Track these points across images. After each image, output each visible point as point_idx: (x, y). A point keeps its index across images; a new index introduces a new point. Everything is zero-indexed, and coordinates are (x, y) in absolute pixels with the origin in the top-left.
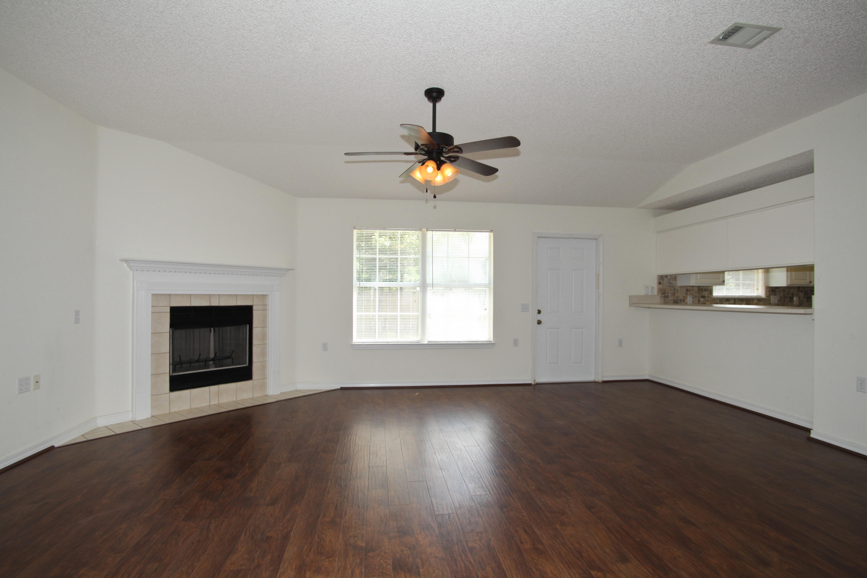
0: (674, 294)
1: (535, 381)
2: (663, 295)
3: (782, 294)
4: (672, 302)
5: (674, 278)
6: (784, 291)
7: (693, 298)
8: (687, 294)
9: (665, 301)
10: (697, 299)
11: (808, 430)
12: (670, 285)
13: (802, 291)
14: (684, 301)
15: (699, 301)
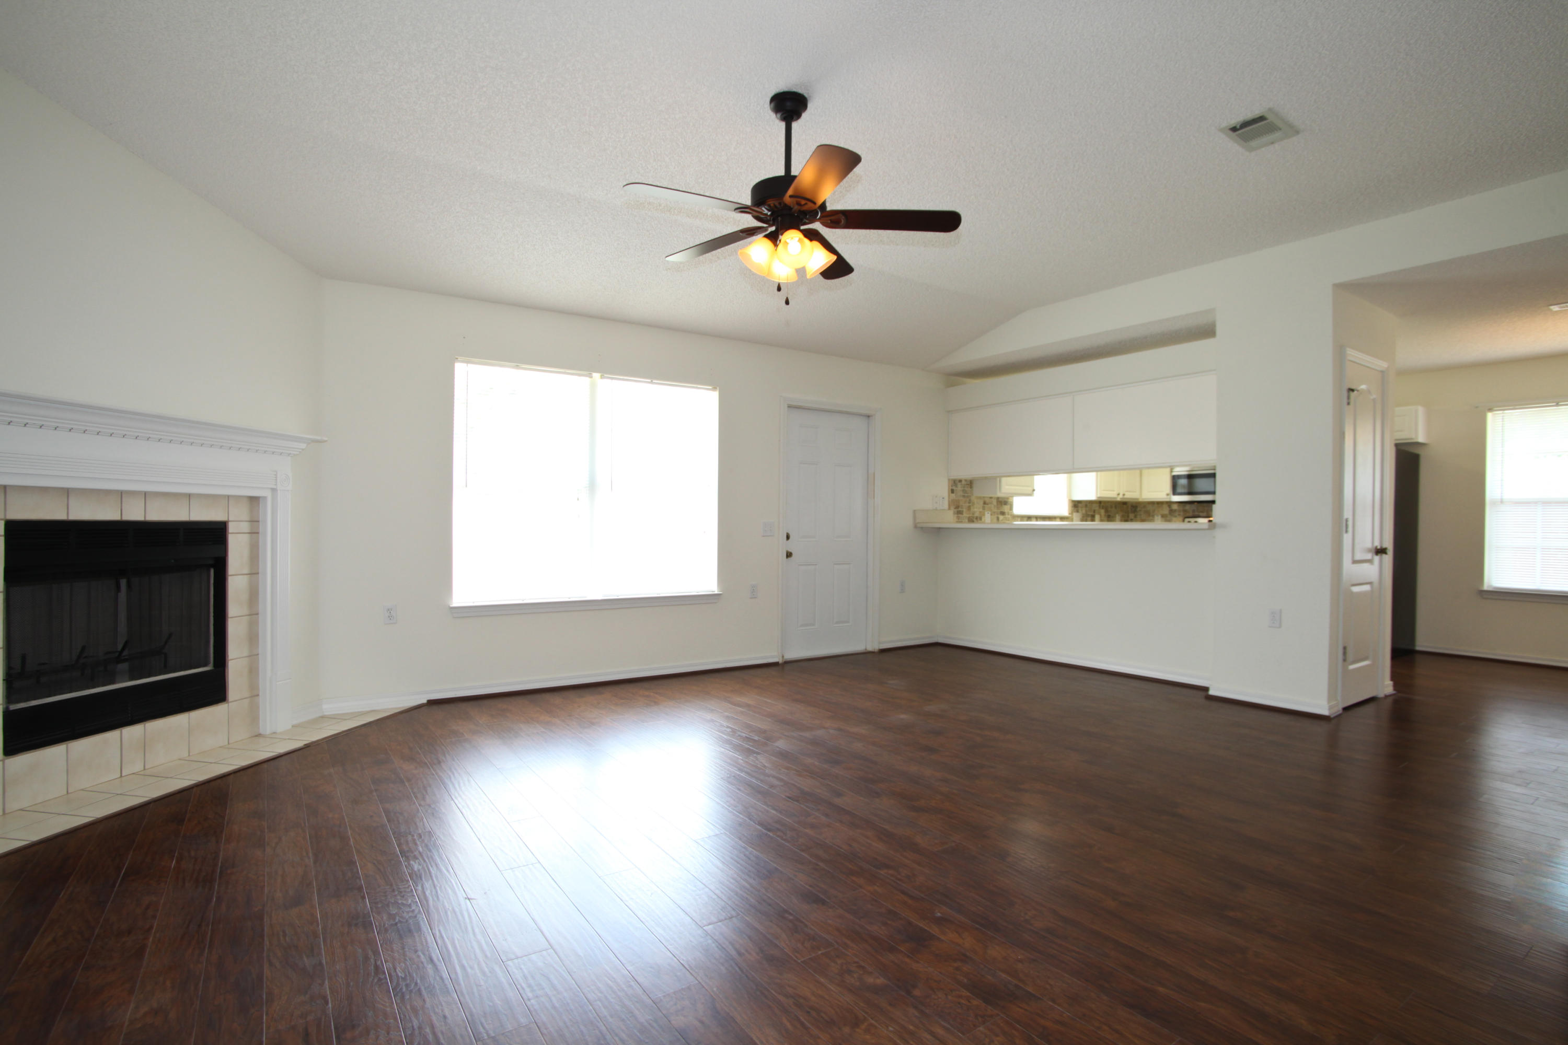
0: (969, 508)
1: (783, 657)
2: (956, 510)
3: (1084, 511)
4: (967, 520)
5: (969, 483)
6: (1086, 506)
7: (991, 515)
8: (984, 508)
9: (959, 519)
10: (996, 516)
11: (1206, 689)
12: (964, 494)
13: (1103, 508)
14: (981, 519)
15: (998, 519)
